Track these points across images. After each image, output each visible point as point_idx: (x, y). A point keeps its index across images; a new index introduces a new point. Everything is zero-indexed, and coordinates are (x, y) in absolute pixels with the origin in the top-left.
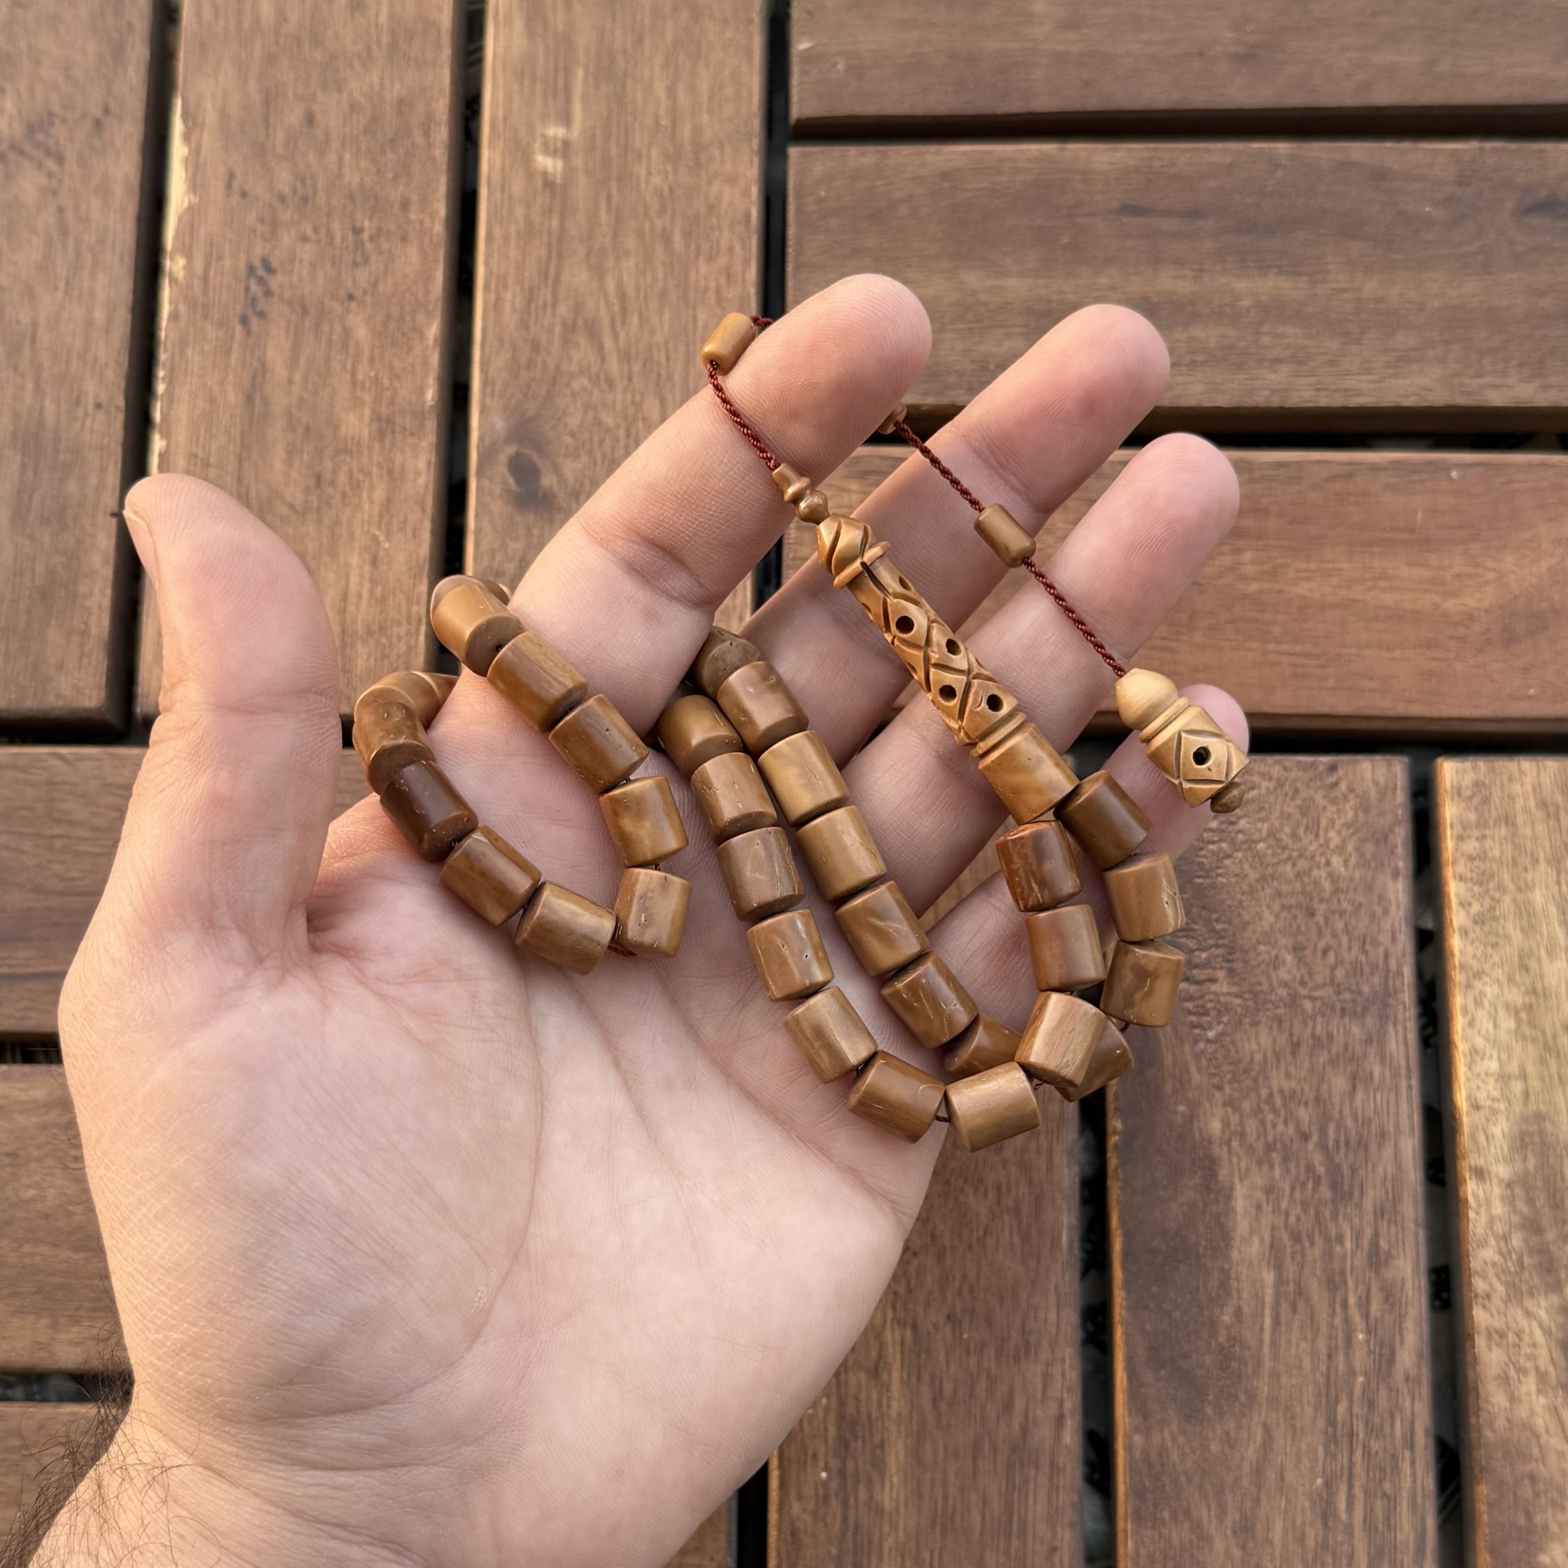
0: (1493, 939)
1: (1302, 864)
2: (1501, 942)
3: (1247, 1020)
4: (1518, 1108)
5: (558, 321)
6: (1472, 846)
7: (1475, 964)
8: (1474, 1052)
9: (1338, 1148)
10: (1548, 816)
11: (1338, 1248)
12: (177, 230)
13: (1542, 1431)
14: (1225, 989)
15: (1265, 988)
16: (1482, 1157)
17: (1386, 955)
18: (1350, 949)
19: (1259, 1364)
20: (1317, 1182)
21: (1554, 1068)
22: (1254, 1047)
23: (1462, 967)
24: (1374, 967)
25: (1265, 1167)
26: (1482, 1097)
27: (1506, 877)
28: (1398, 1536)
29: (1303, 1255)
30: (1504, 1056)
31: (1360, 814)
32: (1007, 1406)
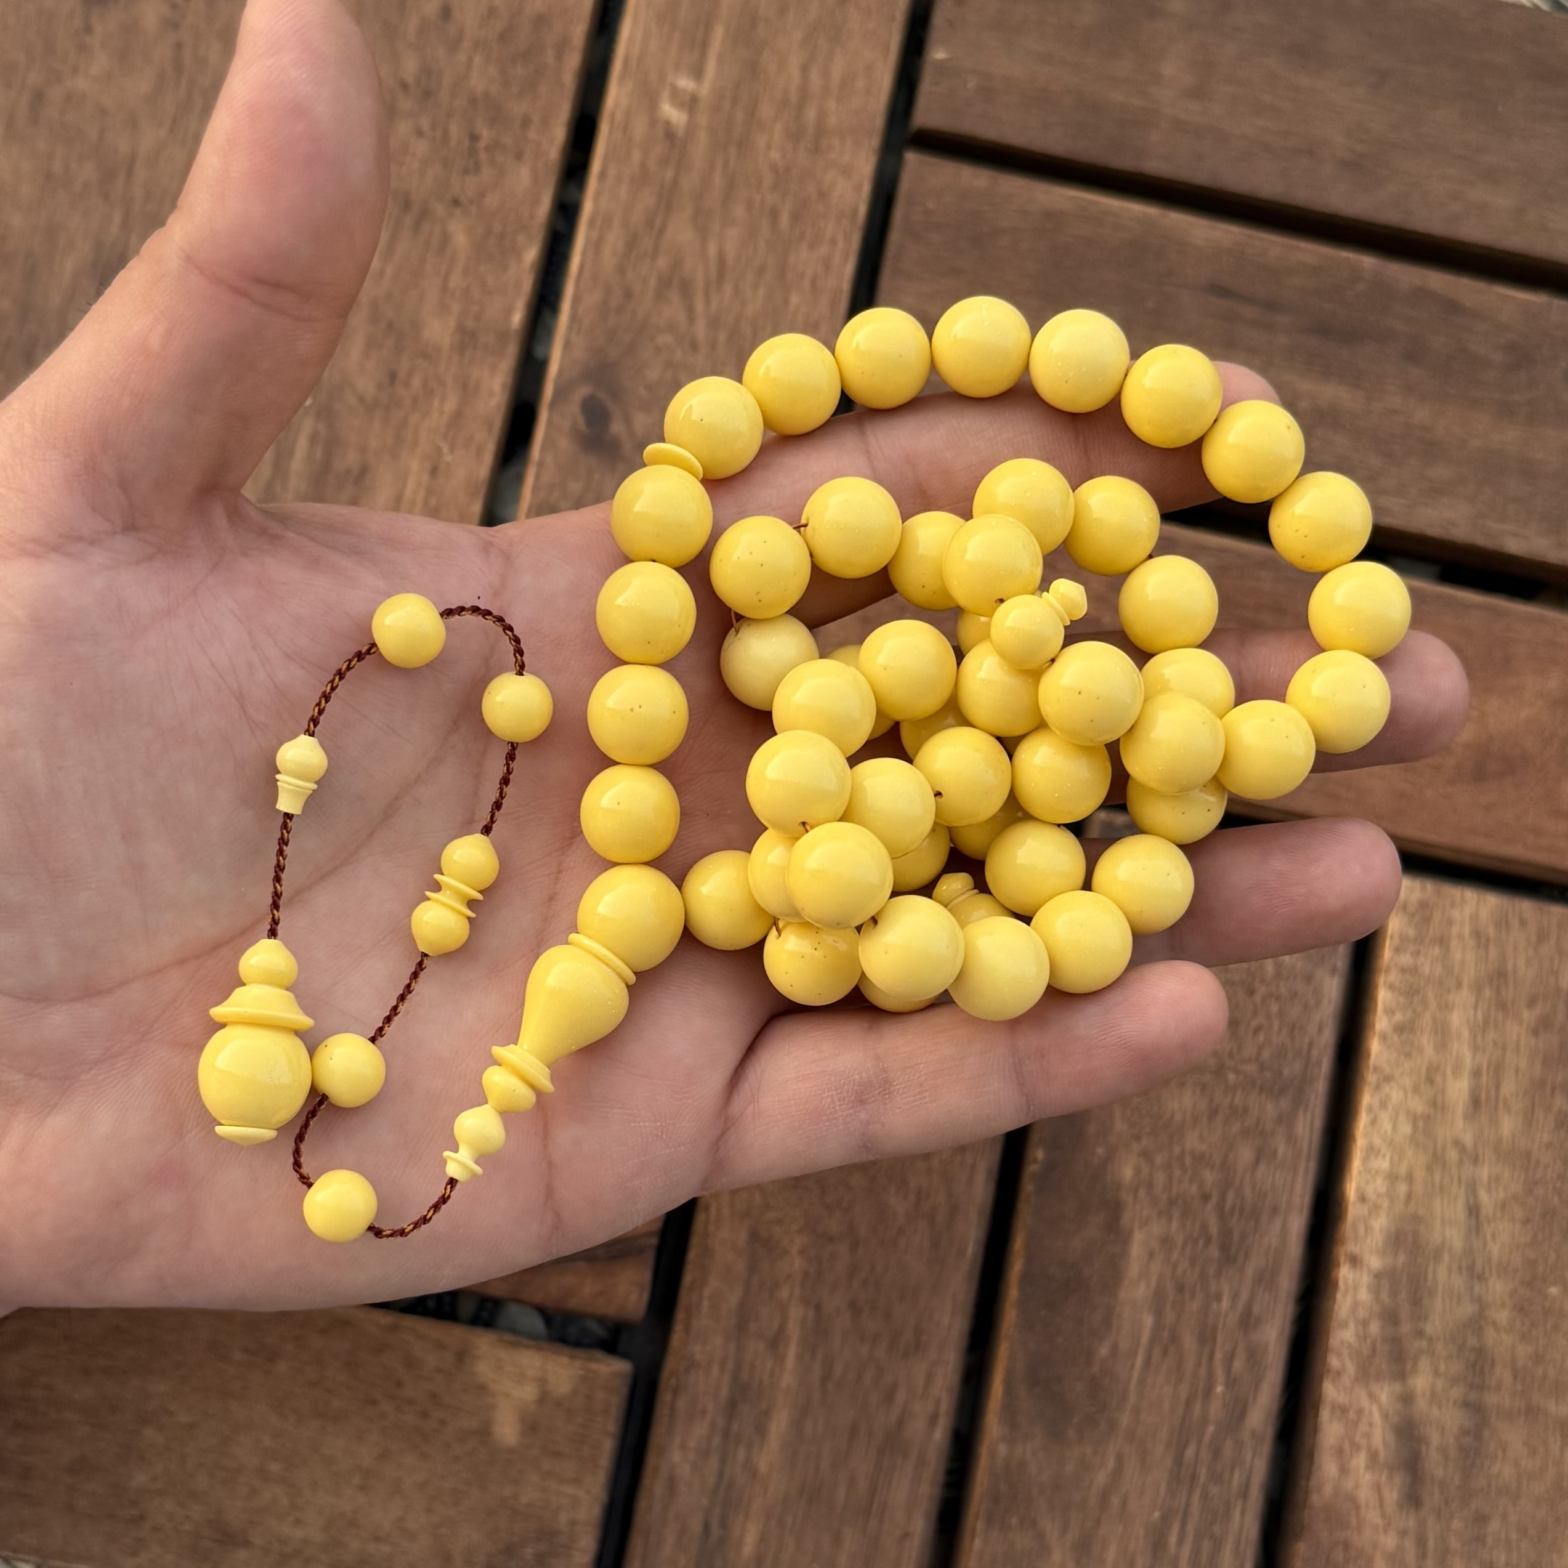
0: (1408, 1049)
2: (1415, 1053)
4: (1399, 1207)
5: (654, 273)
6: (1406, 959)
7: (1387, 1070)
8: (1370, 1149)
9: (1233, 1212)
10: (1479, 946)
11: (1215, 1306)
13: (1363, 1502)
16: (1358, 1247)
17: (1311, 1044)
18: (1280, 1030)
19: (1124, 1397)
20: (1209, 1240)
21: (1437, 1177)
22: (1176, 1106)
23: (1375, 1069)
24: (1297, 1053)
25: (1165, 1219)
26: (1369, 1191)
27: (1431, 994)
29: (1183, 1304)
30: (1396, 1158)
32: (889, 1396)
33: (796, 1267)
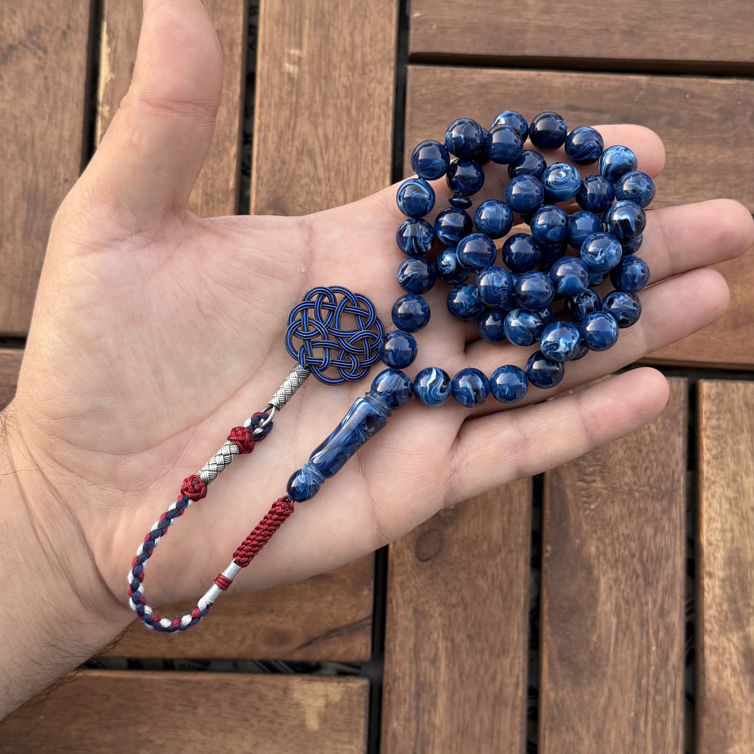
0: (722, 466)
2: (725, 468)
3: (609, 500)
4: (729, 545)
5: (294, 149)
6: (714, 422)
7: (713, 478)
8: (710, 519)
9: (647, 560)
10: (749, 410)
11: (645, 608)
12: (105, 91)
13: (732, 693)
14: (600, 486)
15: (618, 485)
16: (712, 568)
17: (673, 472)
18: (657, 468)
19: (608, 660)
20: (638, 577)
21: (745, 527)
22: (612, 513)
23: (707, 479)
24: (668, 478)
25: (615, 569)
26: (713, 539)
27: (729, 438)
28: (667, 739)
29: (630, 610)
30: (724, 521)
32: (494, 678)
33: (439, 622)
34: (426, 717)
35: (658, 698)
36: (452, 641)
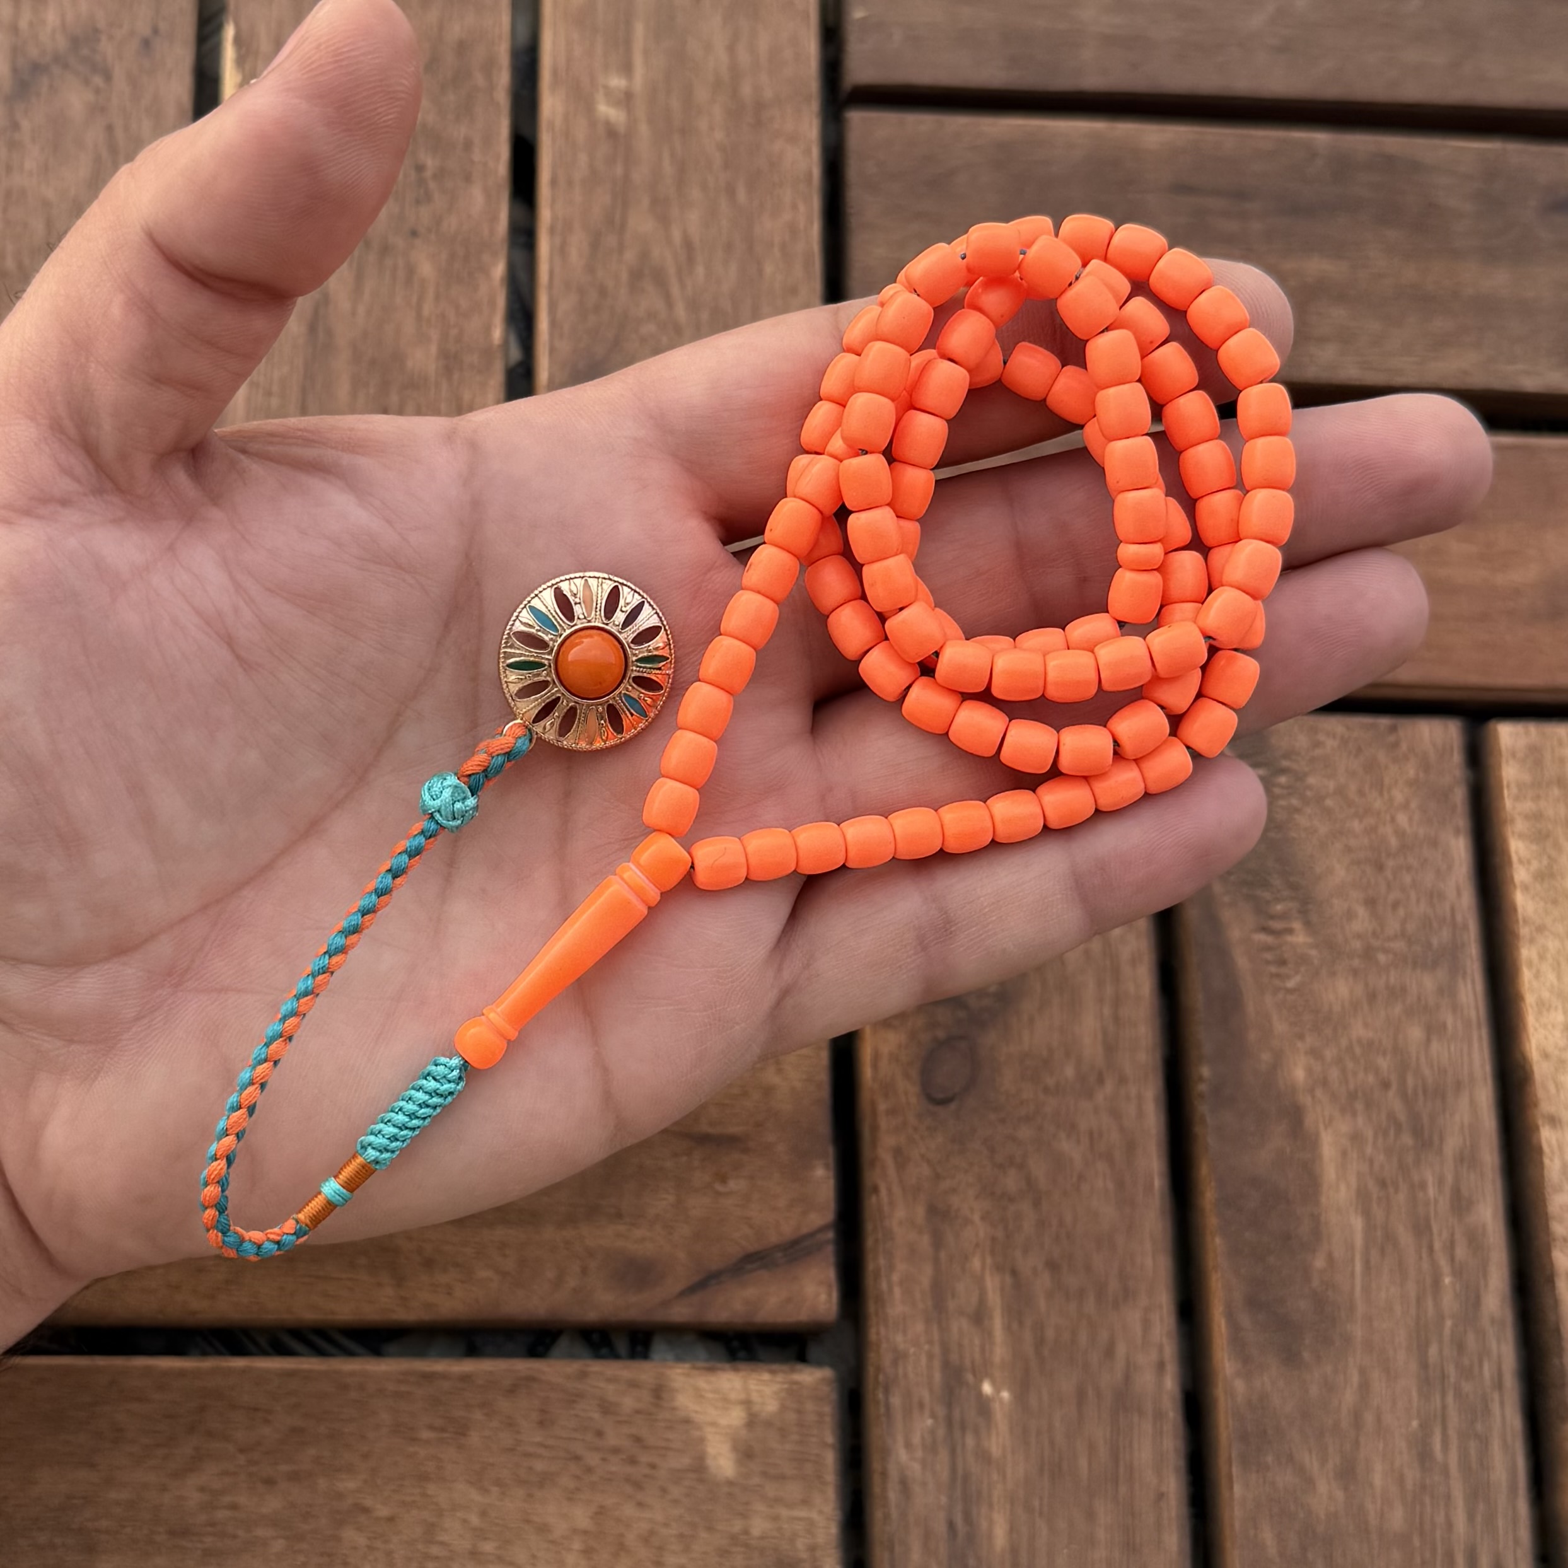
0: (1553, 895)
1: (1370, 821)
3: (1324, 970)
5: (624, 267)
6: (1528, 806)
7: (1537, 919)
8: (1541, 1004)
9: (1416, 1094)
11: (1421, 1195)
14: (1302, 940)
15: (1340, 939)
16: (1553, 1106)
18: (1418, 901)
19: (1352, 1308)
20: (1399, 1127)
22: (1332, 996)
23: (1525, 921)
24: (1442, 921)
25: (1349, 1115)
26: (1550, 1046)
28: (1492, 1476)
29: (1389, 1199)
31: (1422, 775)
32: (1109, 1352)
33: (982, 1234)
34: (970, 1441)
35: (1467, 1387)
36: (1014, 1273)
